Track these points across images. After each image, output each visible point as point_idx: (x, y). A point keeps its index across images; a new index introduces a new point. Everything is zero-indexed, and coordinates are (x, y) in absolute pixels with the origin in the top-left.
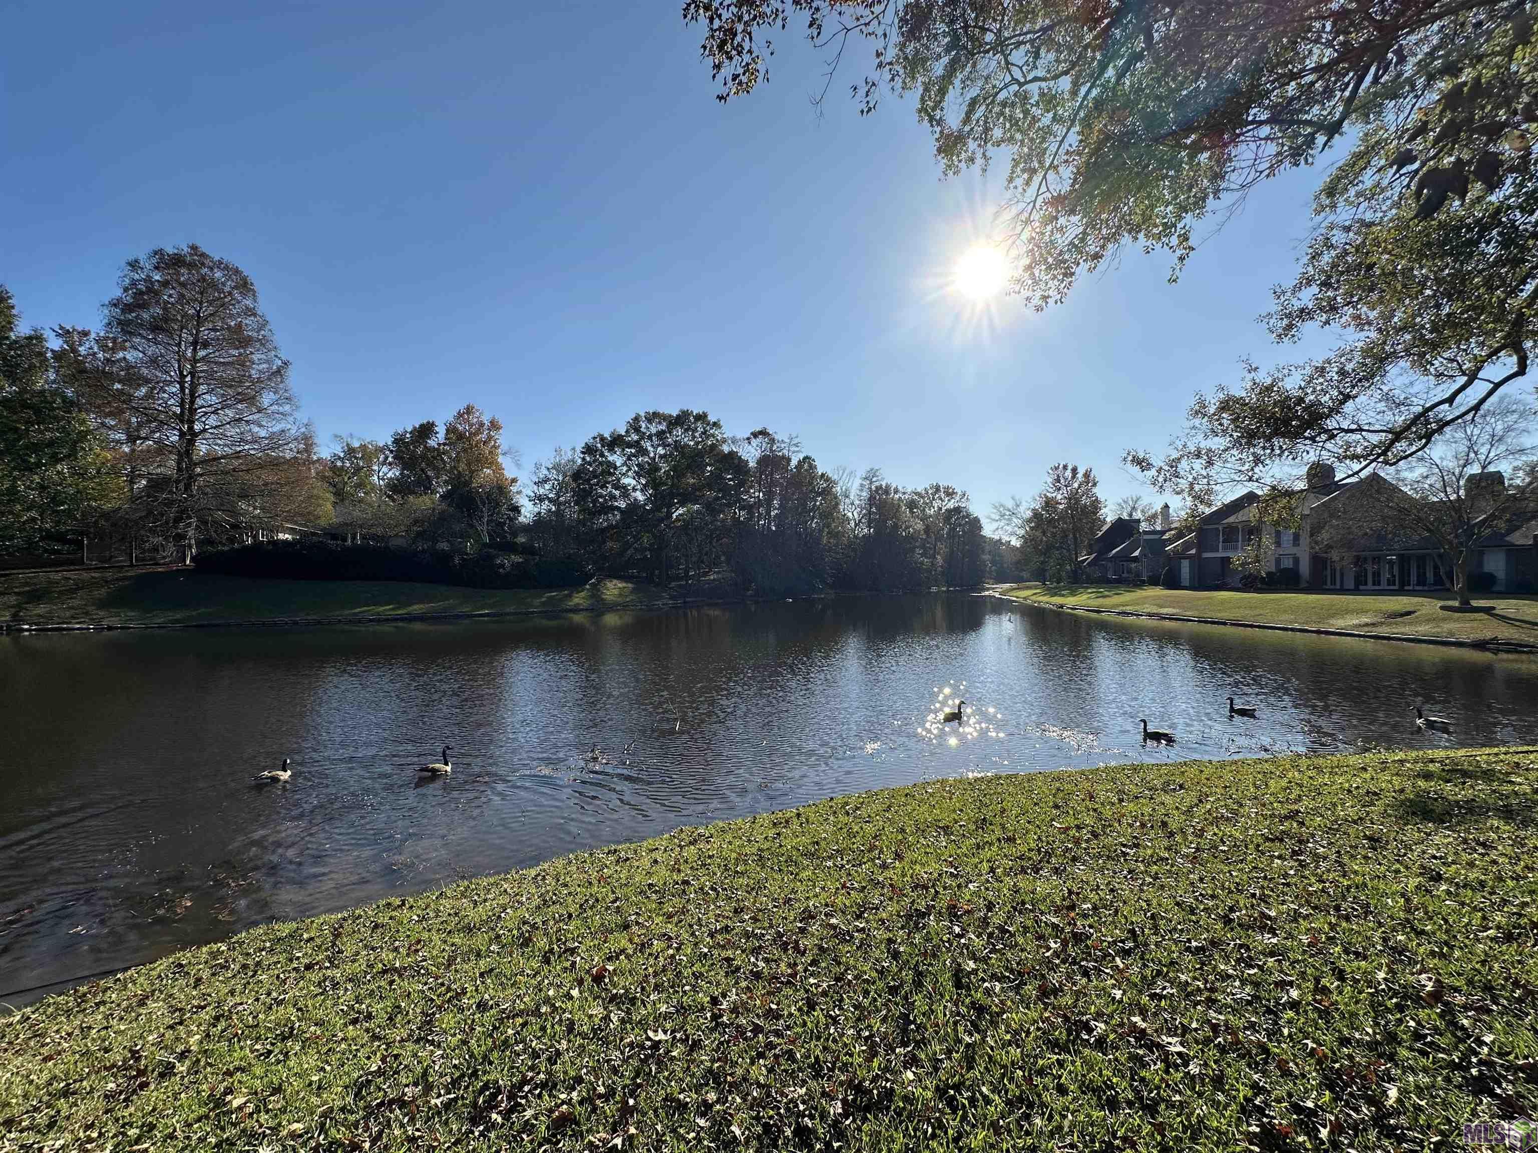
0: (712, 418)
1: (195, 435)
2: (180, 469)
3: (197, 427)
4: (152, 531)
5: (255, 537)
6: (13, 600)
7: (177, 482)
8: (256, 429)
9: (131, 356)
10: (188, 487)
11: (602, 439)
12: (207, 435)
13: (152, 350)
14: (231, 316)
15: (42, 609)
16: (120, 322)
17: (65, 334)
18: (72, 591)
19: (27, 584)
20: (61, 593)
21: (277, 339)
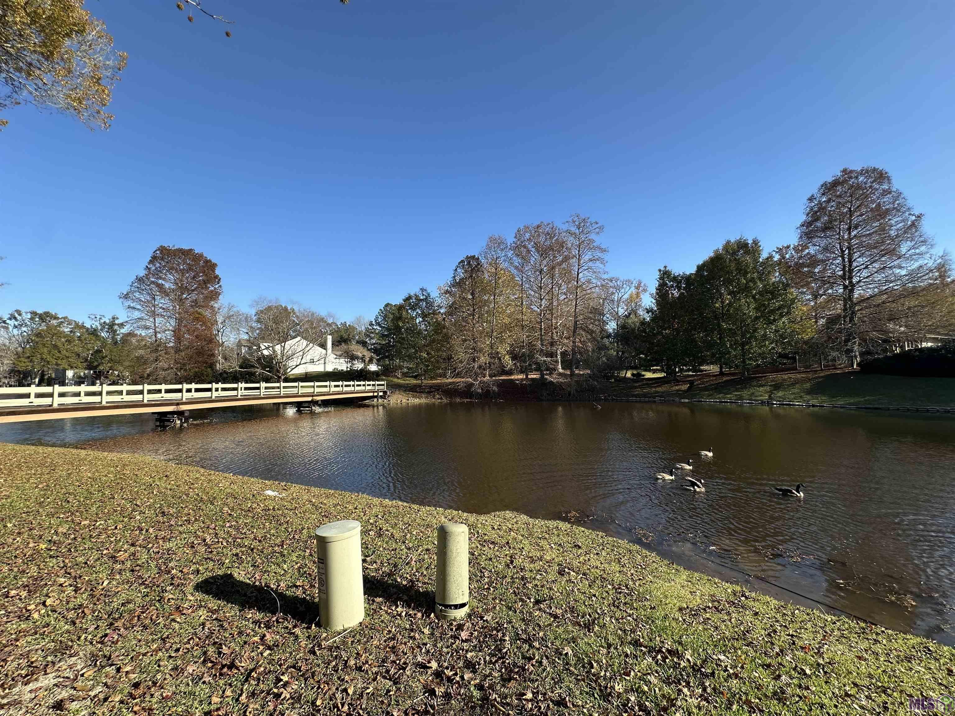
1: (853, 285)
2: (845, 310)
3: (855, 280)
4: (832, 348)
5: (902, 347)
6: (768, 388)
7: (845, 317)
8: (897, 271)
9: (812, 250)
10: (851, 320)
12: (862, 284)
13: (823, 243)
14: (873, 202)
15: (780, 394)
16: (806, 234)
17: (780, 251)
18: (793, 384)
19: (772, 381)
20: (789, 386)
21: (910, 203)
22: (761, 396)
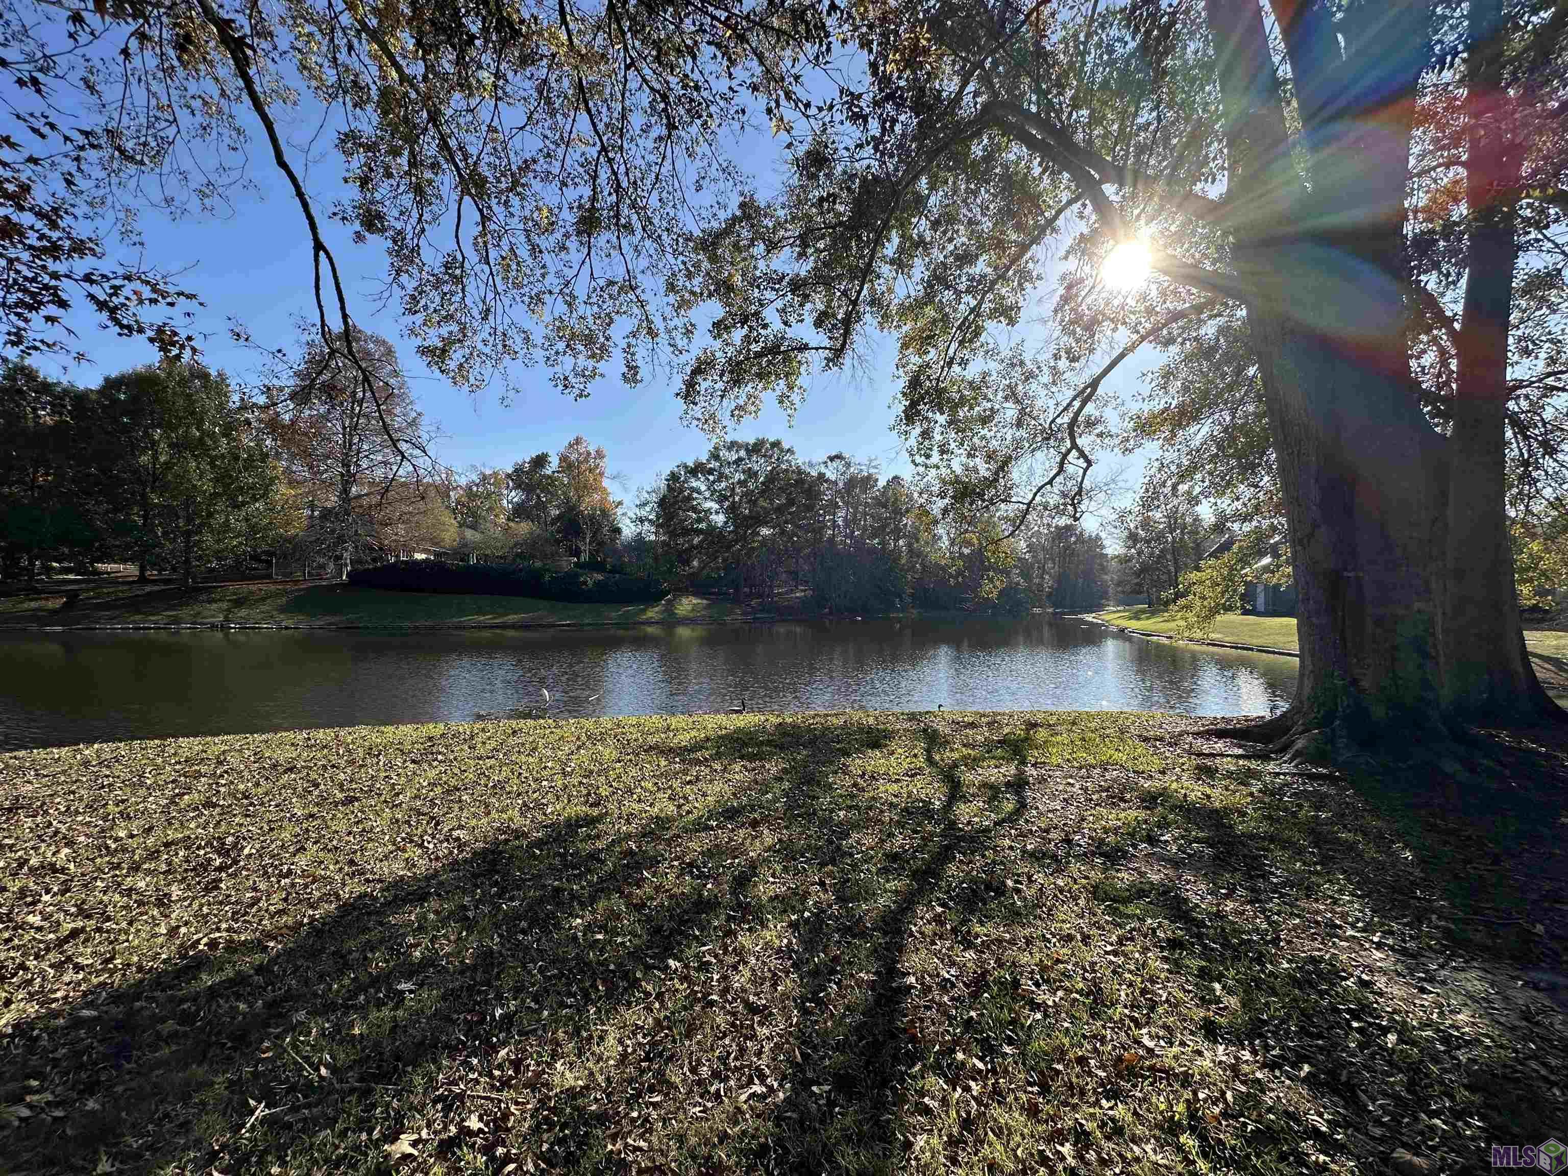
0: (786, 446)
1: (352, 474)
2: (340, 503)
3: (354, 468)
4: (319, 553)
5: (397, 556)
6: (225, 605)
10: (347, 517)
11: (686, 467)
15: (243, 613)
18: (263, 599)
19: (234, 593)
20: (257, 601)
21: (413, 395)
22: (213, 616)
